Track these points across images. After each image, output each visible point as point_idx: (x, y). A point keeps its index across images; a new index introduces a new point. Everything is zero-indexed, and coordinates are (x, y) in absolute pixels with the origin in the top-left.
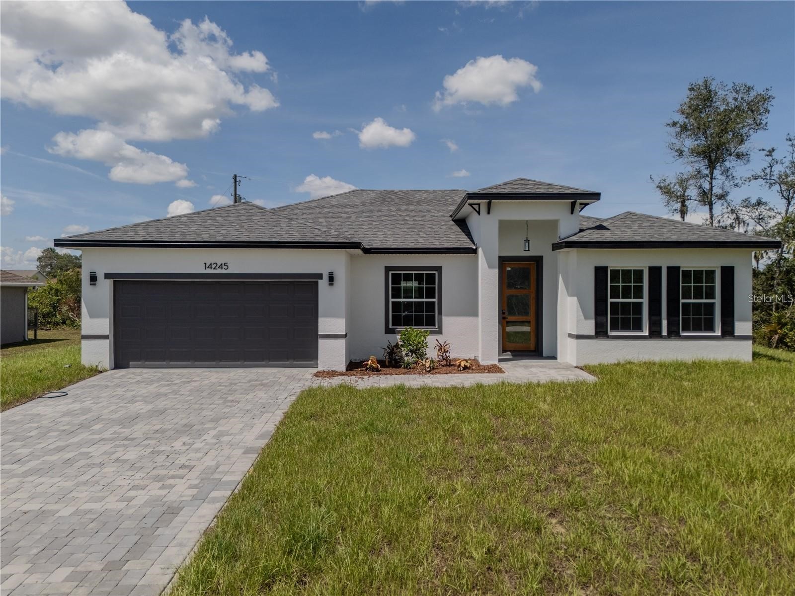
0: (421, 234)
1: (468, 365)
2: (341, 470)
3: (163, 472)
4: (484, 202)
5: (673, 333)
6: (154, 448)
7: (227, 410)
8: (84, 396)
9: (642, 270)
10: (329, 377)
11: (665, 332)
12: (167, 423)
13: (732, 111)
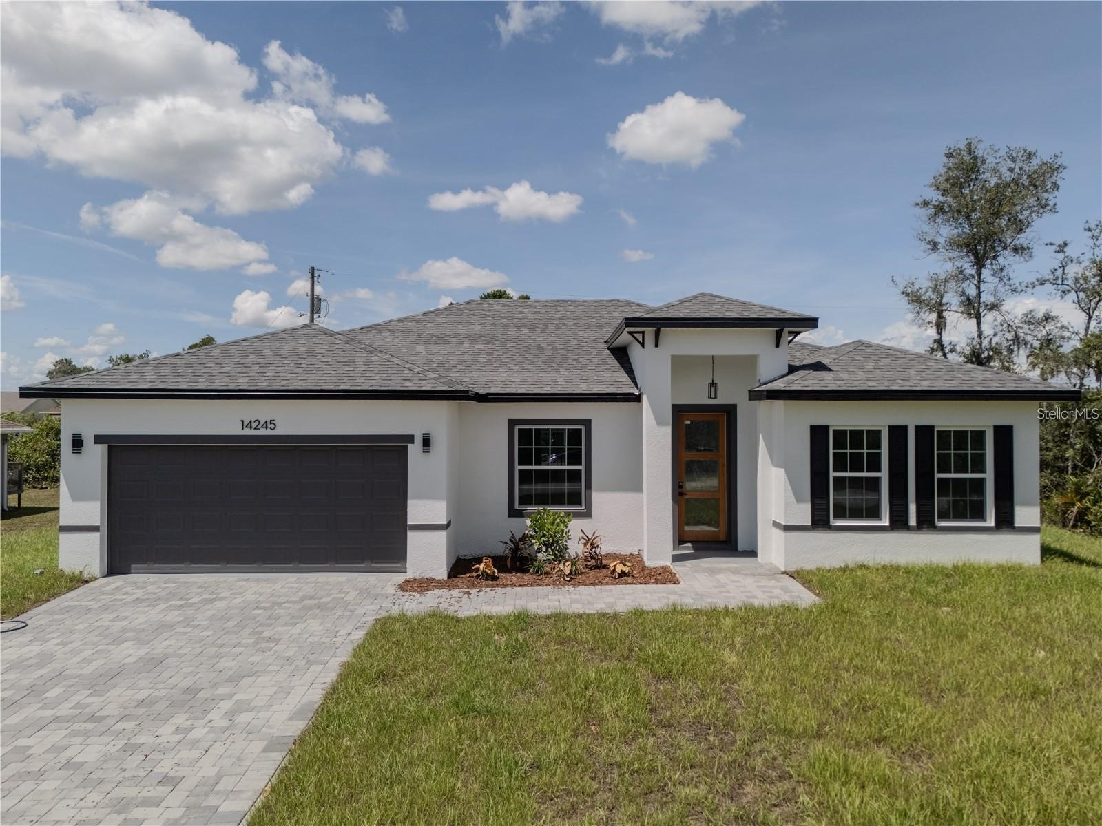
0: (562, 371)
1: (627, 570)
2: (404, 795)
3: (129, 792)
4: (649, 331)
5: (926, 523)
6: (129, 739)
7: (255, 659)
8: (50, 629)
9: (880, 431)
10: (420, 592)
11: (913, 522)
12: (161, 685)
13: (1007, 185)
